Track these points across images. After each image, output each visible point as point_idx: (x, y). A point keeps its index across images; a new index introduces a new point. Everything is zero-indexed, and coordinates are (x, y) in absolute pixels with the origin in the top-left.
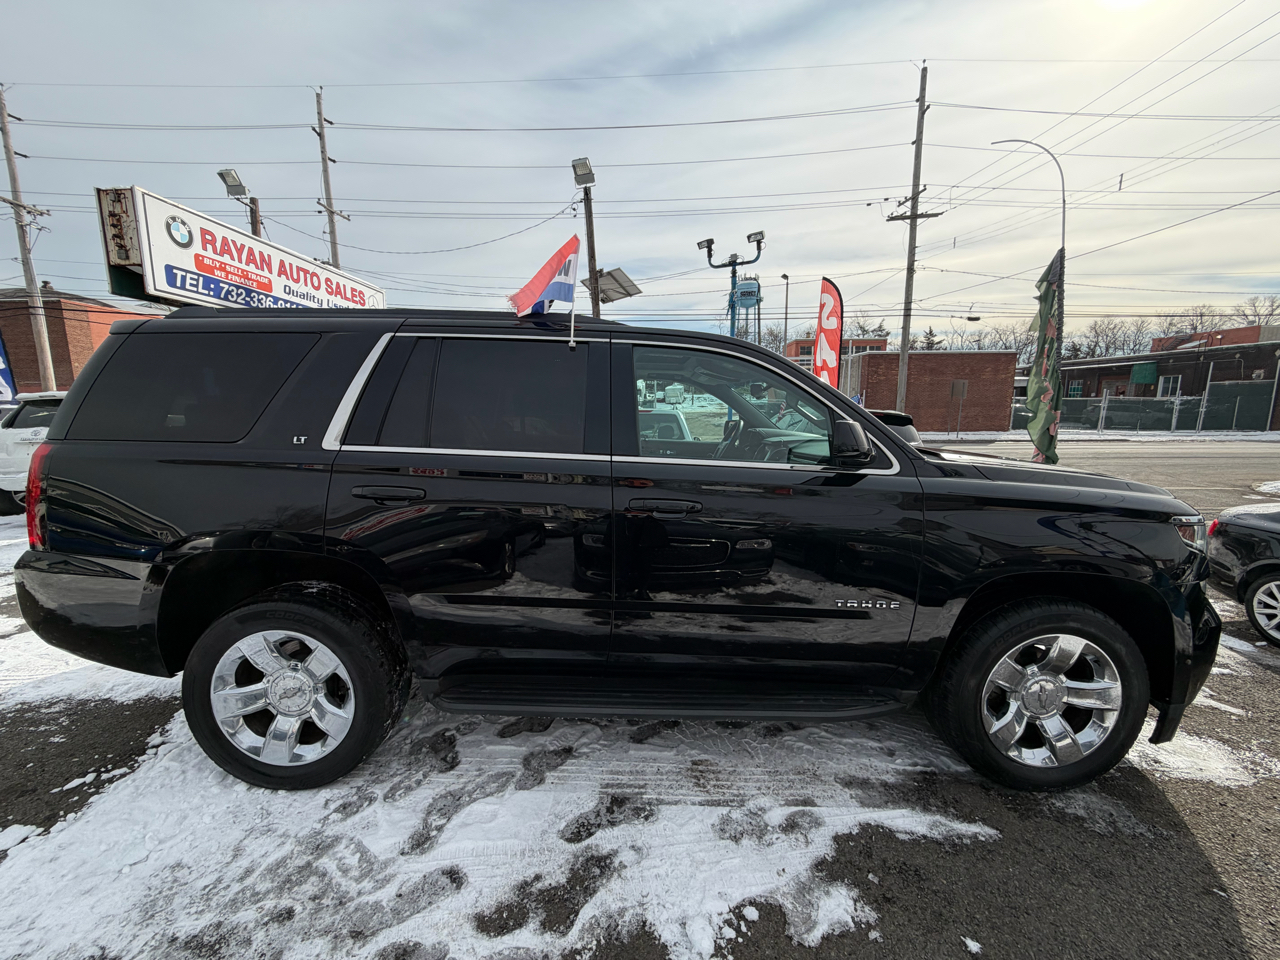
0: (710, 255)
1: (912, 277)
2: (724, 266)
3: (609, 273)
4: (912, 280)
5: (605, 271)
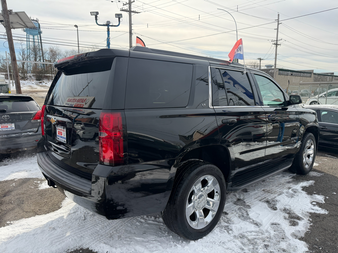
0: (96, 19)
1: (131, 36)
2: (104, 25)
3: (16, 13)
4: (132, 37)
5: (14, 11)
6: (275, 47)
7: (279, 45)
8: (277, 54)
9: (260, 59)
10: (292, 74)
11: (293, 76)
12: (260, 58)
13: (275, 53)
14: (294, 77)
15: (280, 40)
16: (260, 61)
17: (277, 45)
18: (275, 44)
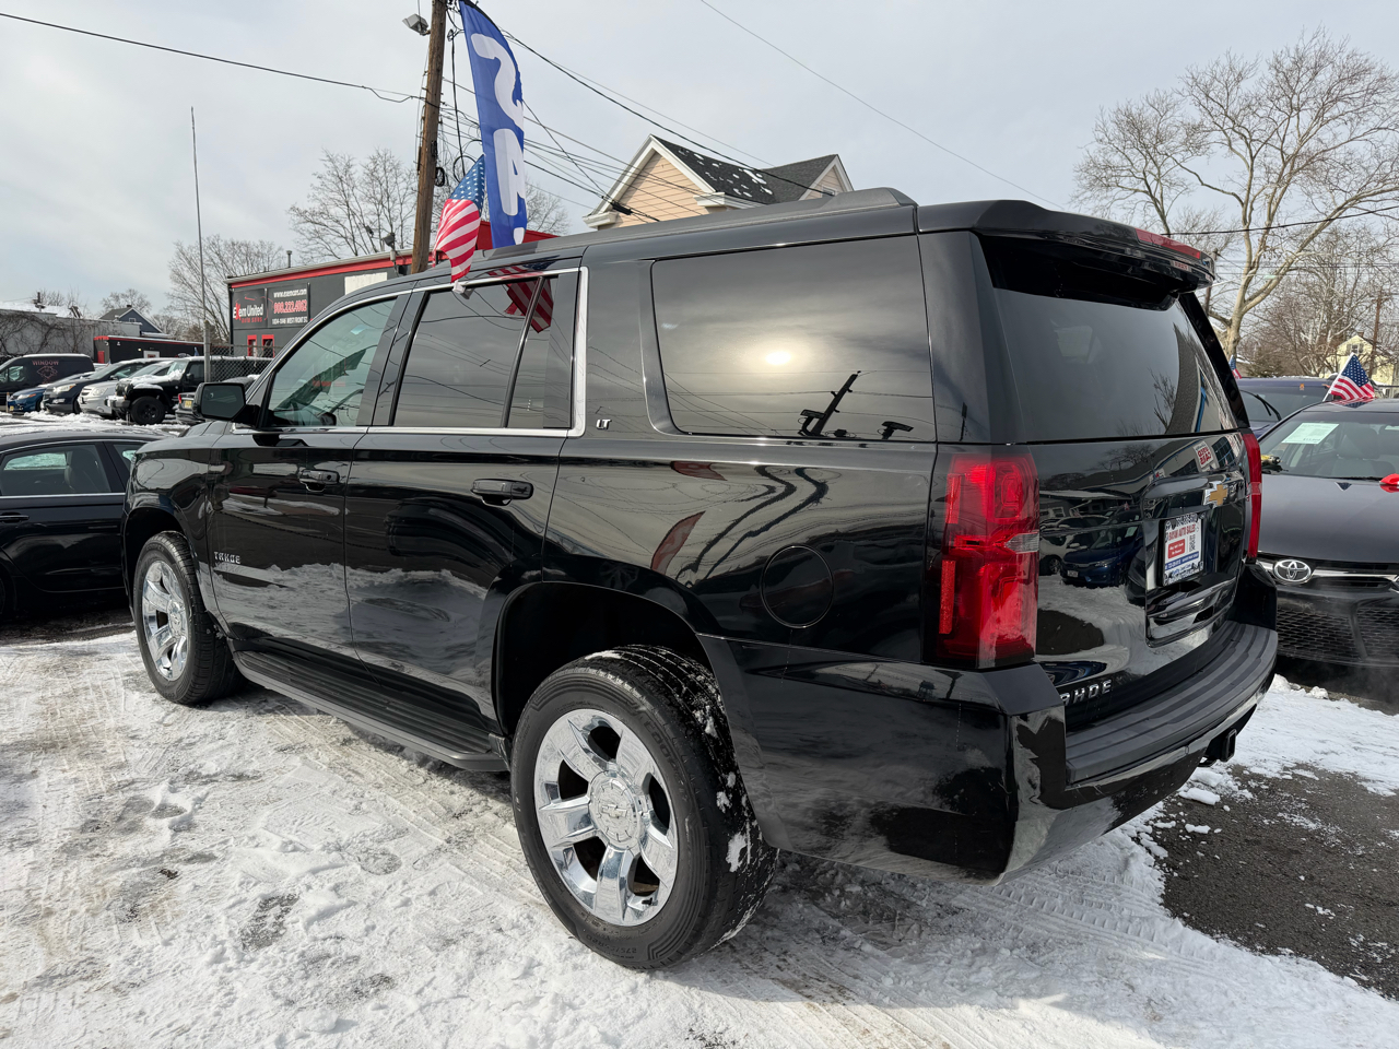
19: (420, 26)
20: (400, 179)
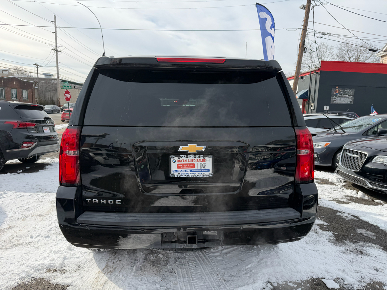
6: (55, 53)
7: (59, 51)
8: (59, 62)
9: (37, 66)
10: (75, 87)
11: (76, 89)
12: (36, 64)
13: (55, 60)
14: (78, 90)
15: (60, 46)
16: (37, 68)
17: (57, 51)
18: (54, 50)
19: (304, 8)
20: (328, 50)
